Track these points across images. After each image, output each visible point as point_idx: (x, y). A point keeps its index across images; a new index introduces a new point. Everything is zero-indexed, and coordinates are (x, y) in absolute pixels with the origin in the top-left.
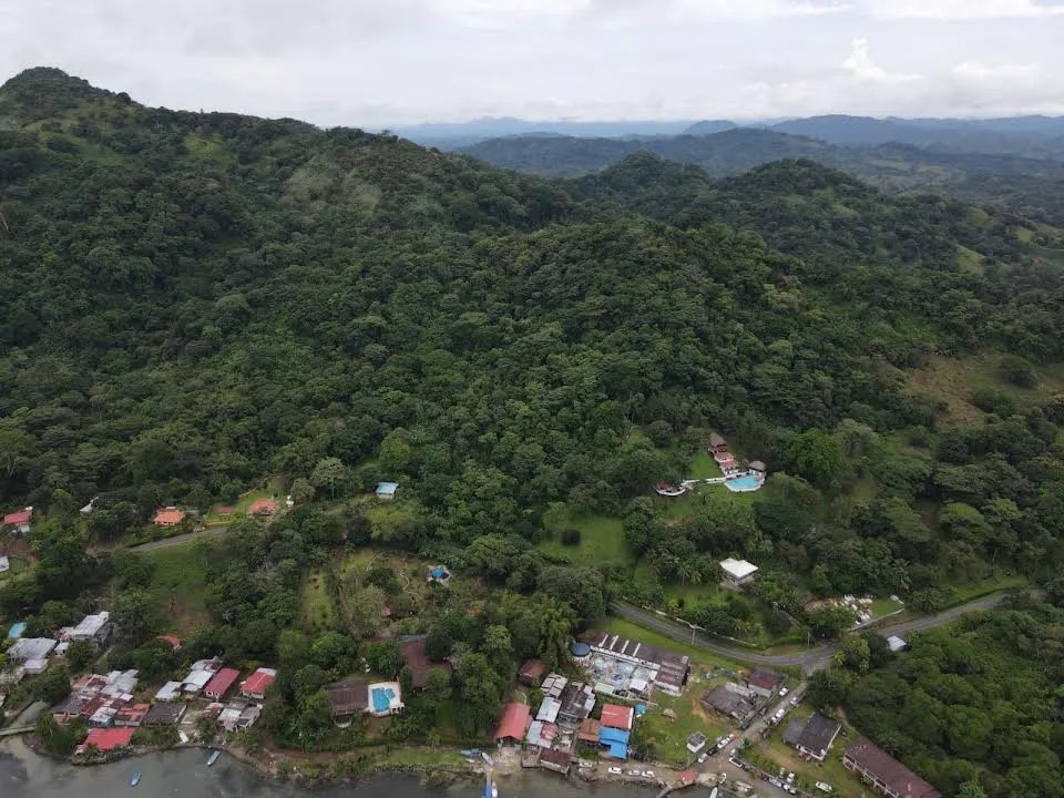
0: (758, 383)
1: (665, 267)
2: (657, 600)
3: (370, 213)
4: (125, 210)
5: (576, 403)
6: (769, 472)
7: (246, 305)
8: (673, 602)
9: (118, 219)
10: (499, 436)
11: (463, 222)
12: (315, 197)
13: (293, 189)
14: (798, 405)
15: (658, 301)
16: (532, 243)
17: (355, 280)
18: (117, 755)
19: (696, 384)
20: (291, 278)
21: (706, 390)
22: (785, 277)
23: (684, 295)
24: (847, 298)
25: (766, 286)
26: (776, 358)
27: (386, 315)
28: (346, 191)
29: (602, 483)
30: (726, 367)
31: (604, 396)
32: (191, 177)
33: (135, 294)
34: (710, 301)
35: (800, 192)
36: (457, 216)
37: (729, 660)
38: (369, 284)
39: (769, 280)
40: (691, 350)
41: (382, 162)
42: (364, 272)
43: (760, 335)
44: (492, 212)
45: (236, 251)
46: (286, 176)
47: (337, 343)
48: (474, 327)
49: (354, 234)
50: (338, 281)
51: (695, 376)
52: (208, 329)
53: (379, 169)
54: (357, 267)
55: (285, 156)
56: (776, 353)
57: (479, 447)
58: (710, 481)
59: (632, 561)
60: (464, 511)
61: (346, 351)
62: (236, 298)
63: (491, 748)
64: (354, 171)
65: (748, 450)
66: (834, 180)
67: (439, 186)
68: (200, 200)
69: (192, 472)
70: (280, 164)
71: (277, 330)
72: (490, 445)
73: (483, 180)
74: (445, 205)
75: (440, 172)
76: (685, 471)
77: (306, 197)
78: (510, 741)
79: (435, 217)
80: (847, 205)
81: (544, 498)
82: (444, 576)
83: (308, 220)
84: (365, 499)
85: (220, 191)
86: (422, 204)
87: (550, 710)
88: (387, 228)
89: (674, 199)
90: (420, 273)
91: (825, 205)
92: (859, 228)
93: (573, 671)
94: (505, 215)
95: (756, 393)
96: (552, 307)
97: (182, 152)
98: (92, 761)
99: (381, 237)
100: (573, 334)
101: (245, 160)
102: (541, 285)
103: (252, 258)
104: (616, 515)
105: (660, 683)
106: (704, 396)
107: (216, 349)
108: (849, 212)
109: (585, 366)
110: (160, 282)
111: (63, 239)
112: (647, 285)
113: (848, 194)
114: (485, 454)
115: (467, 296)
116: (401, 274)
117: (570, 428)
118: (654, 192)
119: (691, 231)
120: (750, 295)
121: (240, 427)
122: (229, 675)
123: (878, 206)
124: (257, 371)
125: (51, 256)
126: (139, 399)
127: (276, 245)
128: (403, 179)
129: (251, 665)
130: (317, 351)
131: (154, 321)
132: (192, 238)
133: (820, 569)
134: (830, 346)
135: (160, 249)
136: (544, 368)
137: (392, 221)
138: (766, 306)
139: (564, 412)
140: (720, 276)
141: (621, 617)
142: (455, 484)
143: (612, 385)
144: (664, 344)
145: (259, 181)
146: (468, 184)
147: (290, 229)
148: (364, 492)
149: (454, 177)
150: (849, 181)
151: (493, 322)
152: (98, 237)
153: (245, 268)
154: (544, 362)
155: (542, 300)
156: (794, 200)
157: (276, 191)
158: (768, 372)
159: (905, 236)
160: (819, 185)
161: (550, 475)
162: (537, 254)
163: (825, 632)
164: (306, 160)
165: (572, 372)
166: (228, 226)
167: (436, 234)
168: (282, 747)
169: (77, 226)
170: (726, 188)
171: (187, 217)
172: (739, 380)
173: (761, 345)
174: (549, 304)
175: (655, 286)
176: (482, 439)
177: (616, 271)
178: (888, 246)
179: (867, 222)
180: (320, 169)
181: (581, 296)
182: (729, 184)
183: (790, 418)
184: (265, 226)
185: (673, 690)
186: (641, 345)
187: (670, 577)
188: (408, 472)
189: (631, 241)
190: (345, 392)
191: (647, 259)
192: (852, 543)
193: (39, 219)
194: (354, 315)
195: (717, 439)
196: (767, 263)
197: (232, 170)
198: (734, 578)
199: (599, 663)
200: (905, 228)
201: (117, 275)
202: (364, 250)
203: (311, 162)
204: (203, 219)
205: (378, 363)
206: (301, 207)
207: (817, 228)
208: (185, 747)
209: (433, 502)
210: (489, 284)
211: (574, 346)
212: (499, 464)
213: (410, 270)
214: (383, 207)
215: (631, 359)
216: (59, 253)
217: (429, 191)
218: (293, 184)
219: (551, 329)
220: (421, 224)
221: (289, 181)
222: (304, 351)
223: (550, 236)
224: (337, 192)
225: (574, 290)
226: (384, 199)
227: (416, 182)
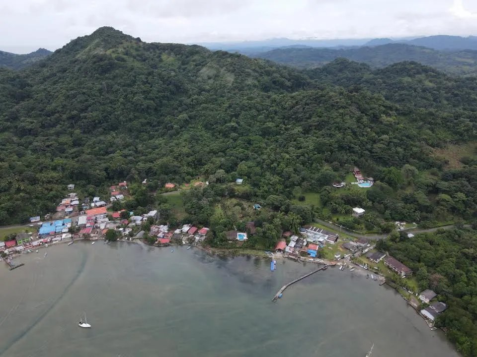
0: (374, 150)
1: (343, 107)
2: (329, 218)
3: (230, 85)
4: (144, 83)
5: (306, 155)
6: (374, 181)
7: (188, 118)
8: (335, 219)
9: (143, 86)
10: (278, 165)
11: (266, 89)
12: (210, 78)
13: (202, 75)
14: (389, 159)
15: (338, 120)
16: (292, 97)
17: (226, 110)
18: (166, 245)
19: (350, 150)
20: (205, 109)
21: (354, 152)
22: (390, 112)
23: (349, 118)
24: (415, 120)
25: (382, 115)
26: (382, 142)
27: (238, 123)
28: (221, 76)
29: (313, 181)
30: (362, 144)
31: (316, 153)
32: (164, 70)
33: (148, 114)
34: (359, 120)
35: (410, 76)
36: (264, 86)
37: (352, 236)
38: (232, 111)
39: (384, 112)
40: (349, 138)
41: (235, 65)
42: (230, 107)
43: (377, 133)
44: (277, 85)
45: (182, 99)
46: (199, 70)
47: (220, 132)
48: (270, 128)
49: (224, 93)
50: (220, 110)
51: (350, 147)
52: (175, 126)
53: (234, 67)
54: (227, 105)
55: (198, 62)
56: (382, 140)
57: (271, 168)
58: (352, 183)
59: (323, 206)
60: (266, 188)
61: (223, 135)
62: (184, 116)
63: (274, 252)
64: (224, 68)
65: (367, 173)
66: (425, 70)
67: (256, 74)
68: (170, 80)
69: (175, 172)
70: (196, 65)
71: (199, 127)
72: (275, 168)
73: (274, 72)
74: (259, 82)
75: (257, 69)
76: (343, 179)
77: (206, 78)
78: (280, 250)
79: (255, 86)
80: (431, 81)
81: (293, 185)
82: (259, 208)
83: (208, 87)
84: (232, 184)
85: (176, 76)
86: (250, 81)
87: (292, 244)
88: (237, 90)
90: (250, 108)
91: (420, 81)
92: (434, 92)
93: (301, 236)
94: (282, 85)
95: (373, 154)
97: (161, 61)
98: (159, 246)
99: (235, 94)
100: (306, 131)
101: (183, 64)
102: (295, 113)
103: (188, 101)
104: (317, 192)
105: (328, 240)
106: (353, 154)
107: (178, 133)
108: (431, 85)
109: (310, 142)
110: (156, 109)
111: (125, 94)
112: (334, 114)
114: (273, 171)
115: (267, 117)
116: (243, 108)
117: (303, 164)
118: (345, 76)
119: (354, 93)
120: (375, 118)
121: (190, 159)
122: (194, 229)
123: (445, 82)
124: (193, 141)
125: (121, 100)
126: (154, 149)
127: (196, 96)
128: (243, 71)
129: (201, 226)
130: (213, 135)
131: (155, 123)
132: (167, 94)
133: (388, 212)
134: (404, 138)
135: (156, 98)
136: (295, 143)
137: (239, 87)
138: (381, 123)
139: (302, 158)
140: (363, 111)
141: (317, 223)
142: (263, 180)
143: (319, 149)
144: (339, 136)
145: (189, 72)
146: (268, 73)
147: (201, 90)
148: (232, 181)
149: (263, 70)
150: (433, 71)
151: (277, 126)
152: (136, 93)
153: (185, 104)
154: (295, 141)
155: (295, 119)
156: (407, 79)
157: (195, 76)
158: (378, 147)
159: (456, 95)
160: (419, 73)
161: (296, 178)
162: (294, 102)
163: (386, 231)
164: (206, 64)
165: (305, 144)
166: (179, 89)
167: (256, 92)
168: (212, 247)
169: (129, 89)
170: (377, 74)
171: (165, 86)
172: (367, 149)
173: (377, 136)
174: (298, 120)
175: (338, 115)
176: (272, 166)
177: (324, 109)
178: (447, 100)
179: (439, 89)
180: (212, 67)
181: (310, 118)
182: (379, 72)
183: (385, 164)
184: (193, 90)
185: (332, 242)
186: (331, 136)
187: (335, 211)
188: (247, 176)
189: (330, 97)
190: (223, 149)
191: (335, 104)
192: (400, 205)
193: (116, 87)
194: (226, 123)
195: (356, 169)
196: (384, 106)
197: (179, 68)
198: (357, 213)
199: (309, 234)
200: (456, 92)
201: (143, 107)
202: (229, 99)
203: (208, 64)
204: (170, 86)
205: (235, 140)
206: (204, 81)
207: (415, 91)
208: (184, 245)
209: (255, 185)
210: (276, 113)
211: (307, 135)
212: (278, 174)
213: (246, 107)
214: (236, 82)
215: (327, 140)
216: (123, 99)
217: (253, 76)
218: (202, 73)
219: (298, 129)
220: (250, 89)
221: (200, 72)
222: (208, 135)
223: (300, 95)
224: (218, 76)
225: (307, 115)
226: (235, 79)
227: (248, 72)
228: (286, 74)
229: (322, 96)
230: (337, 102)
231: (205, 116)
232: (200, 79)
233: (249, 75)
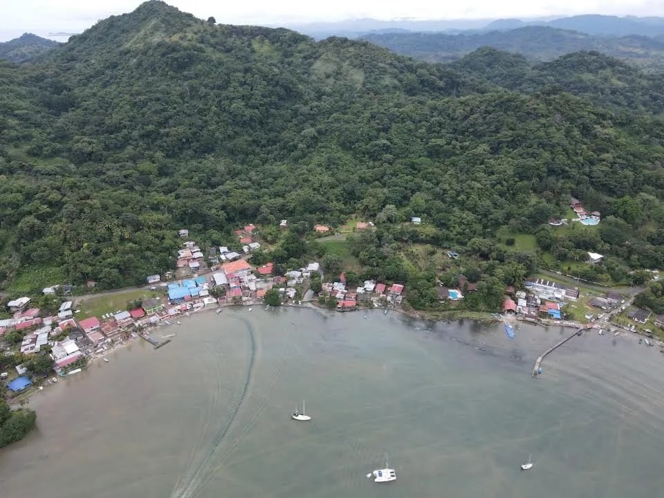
0: (594, 175)
1: (543, 116)
2: (557, 267)
3: (360, 85)
4: (242, 84)
5: (504, 183)
6: (602, 217)
7: (316, 134)
8: (566, 268)
9: (241, 89)
10: (468, 197)
11: (411, 91)
12: (328, 76)
13: (316, 72)
14: (616, 186)
15: (542, 133)
16: (462, 103)
17: (369, 121)
18: (352, 309)
19: (564, 174)
20: (337, 120)
21: (569, 177)
22: (603, 121)
23: (555, 130)
24: (638, 133)
25: (595, 126)
26: (604, 163)
27: (389, 140)
28: (345, 73)
29: (523, 218)
30: (580, 166)
31: (517, 179)
33: (252, 128)
34: (568, 133)
35: (590, 72)
36: (408, 87)
37: (595, 290)
38: (378, 124)
39: (596, 123)
40: (561, 158)
41: (361, 56)
42: (373, 117)
43: (594, 151)
44: (426, 85)
46: (311, 65)
47: (364, 153)
48: (442, 146)
49: (354, 97)
50: (360, 123)
51: (563, 171)
52: (301, 145)
53: (361, 61)
54: (367, 115)
55: (307, 53)
56: (604, 160)
57: (458, 202)
58: (573, 220)
59: (541, 252)
60: (458, 229)
61: (370, 158)
62: (309, 131)
63: (503, 313)
64: (348, 62)
65: (591, 207)
66: (612, 64)
67: (396, 70)
68: (276, 79)
69: (323, 210)
70: (305, 58)
71: (333, 147)
72: (464, 201)
73: (417, 67)
74: (401, 81)
75: (396, 63)
76: (563, 213)
77: (323, 76)
78: (510, 311)
79: (396, 88)
80: (619, 79)
81: (497, 224)
82: (456, 256)
83: (328, 89)
84: (407, 224)
85: (282, 73)
86: (387, 80)
87: (522, 303)
88: (372, 94)
89: (510, 76)
90: (403, 119)
91: (606, 79)
92: (628, 94)
93: (528, 291)
94: (433, 87)
95: (594, 180)
96: (480, 136)
97: (253, 51)
98: (343, 310)
99: (370, 99)
100: (495, 150)
101: (286, 56)
102: (473, 125)
103: (305, 109)
104: (531, 233)
105: (567, 296)
106: (567, 180)
107: (304, 156)
108: (620, 84)
109: (506, 165)
110: (261, 123)
111: (217, 100)
112: (533, 125)
113: (620, 72)
114: (463, 206)
115: (429, 130)
116: (393, 119)
117: (501, 194)
118: (497, 72)
119: (552, 97)
120: (586, 130)
121: (337, 191)
122: (381, 287)
123: (639, 80)
124: (331, 166)
125: (214, 108)
126: (275, 179)
127: (315, 103)
128: (375, 66)
129: (389, 283)
130: (355, 158)
131: (264, 142)
132: (274, 99)
133: (634, 257)
134: (631, 158)
135: (261, 105)
136: (483, 166)
137: (372, 90)
138: (595, 136)
139: (499, 186)
140: (572, 120)
141: (541, 274)
142: (452, 218)
143: (522, 174)
144: (547, 155)
145: (297, 67)
146: (411, 69)
147: (320, 95)
148: (405, 221)
149: (402, 65)
150: (621, 64)
151: (448, 144)
152: (233, 98)
153: (301, 115)
154: (482, 163)
155: (474, 133)
156: (587, 77)
157: (307, 73)
158: (598, 169)
159: (655, 99)
160: (602, 67)
161: (499, 214)
162: (468, 109)
163: (639, 281)
164: (320, 56)
165: (501, 168)
166: (290, 93)
168: (419, 309)
169: (224, 93)
170: (543, 69)
171: (270, 88)
172: (584, 174)
173: (595, 156)
174: (479, 136)
175: (538, 126)
176: (459, 198)
177: (515, 118)
178: (645, 105)
179: (633, 90)
180: (327, 61)
181: (497, 131)
182: (544, 67)
183: (611, 192)
184: (308, 93)
185: (574, 299)
186: (533, 155)
187: (563, 258)
188: (426, 213)
190: (378, 177)
191: (533, 112)
192: (648, 246)
193: (203, 90)
194: (370, 140)
195: (575, 201)
196: (594, 114)
197: (282, 62)
198: (592, 259)
199: (537, 289)
200: (655, 94)
201: (245, 118)
203: (323, 56)
204: (278, 88)
205: (390, 163)
206: (320, 80)
207: (602, 93)
208: (376, 308)
209: (441, 225)
210: (440, 124)
211: (497, 156)
212: (469, 210)
213: (398, 117)
215: (531, 162)
216: (216, 107)
217: (390, 73)
218: (315, 69)
219: (483, 148)
220: (388, 92)
221: (312, 67)
222: (349, 157)
223: (473, 99)
224: (340, 74)
225: (493, 128)
226: (366, 78)
227: (383, 68)
228: (434, 69)
229: (509, 100)
230: (535, 109)
231: (339, 130)
232: (314, 77)
233: (384, 72)
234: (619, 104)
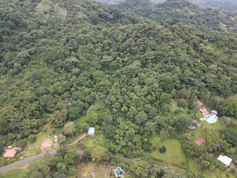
0: (208, 80)
1: (171, 40)
3: (64, 18)
5: (153, 93)
7: (28, 55)
10: (129, 107)
11: (94, 22)
12: (46, 13)
13: (38, 10)
14: (222, 88)
15: (173, 53)
16: (122, 30)
17: (65, 44)
19: (190, 83)
20: (44, 44)
21: (194, 85)
22: (204, 40)
23: (180, 50)
24: (222, 46)
25: (200, 44)
26: (212, 71)
27: (77, 57)
28: (56, 11)
32: (3, 7)
36: (93, 19)
38: (70, 46)
40: (188, 71)
42: (68, 40)
44: (103, 18)
45: (22, 33)
46: (35, 6)
47: (61, 67)
49: (60, 26)
50: (59, 45)
51: (190, 81)
53: (65, 3)
54: (65, 39)
57: (122, 113)
58: (201, 119)
61: (65, 70)
62: (24, 53)
64: (57, 4)
65: (209, 106)
66: (188, 4)
67: (85, 9)
68: (7, 15)
69: (17, 130)
71: (40, 63)
73: (98, 7)
74: (88, 15)
75: (85, 4)
77: (43, 13)
79: (85, 19)
80: (192, 11)
82: (121, 173)
83: (45, 21)
84: (84, 136)
85: (14, 11)
86: (81, 15)
88: (71, 24)
91: (186, 11)
92: (197, 18)
94: (106, 18)
96: (134, 54)
99: (70, 27)
100: (144, 65)
102: (129, 46)
103: (28, 35)
107: (20, 71)
109: (152, 78)
112: (166, 46)
113: (192, 8)
115: (103, 49)
116: (80, 42)
117: (152, 103)
123: (200, 11)
124: (36, 81)
127: (35, 31)
128: (73, 7)
130: (55, 70)
132: (7, 29)
136: (137, 79)
137: (72, 21)
138: (202, 51)
140: (186, 41)
144: (178, 69)
145: (26, 7)
146: (94, 8)
147: (39, 25)
148: (83, 133)
149: (89, 6)
150: (192, 4)
151: (114, 59)
153: (26, 39)
154: (137, 76)
155: (131, 51)
156: (178, 10)
157: (33, 11)
159: (208, 20)
160: (184, 6)
162: (125, 35)
167: (88, 25)
171: (3, 22)
172: (202, 81)
173: (206, 67)
175: (169, 47)
176: (122, 109)
177: (154, 41)
178: (204, 23)
179: (198, 16)
181: (144, 51)
184: (31, 24)
188: (98, 123)
189: (158, 30)
190: (68, 88)
191: (165, 37)
194: (66, 57)
195: (200, 103)
197: (17, 4)
200: (207, 18)
202: (65, 32)
205: (77, 75)
207: (187, 19)
210: (109, 44)
211: (145, 69)
212: (130, 119)
213: (83, 41)
214: (69, 17)
217: (82, 11)
218: (38, 8)
219: (136, 64)
220: (81, 22)
222: (51, 70)
223: (128, 28)
224: (53, 11)
225: (141, 48)
226: (68, 14)
227: (78, 8)
228: (107, 8)
229: (150, 29)
230: (166, 35)
231: (45, 51)
232: (37, 14)
233: (79, 10)
234: (194, 24)
